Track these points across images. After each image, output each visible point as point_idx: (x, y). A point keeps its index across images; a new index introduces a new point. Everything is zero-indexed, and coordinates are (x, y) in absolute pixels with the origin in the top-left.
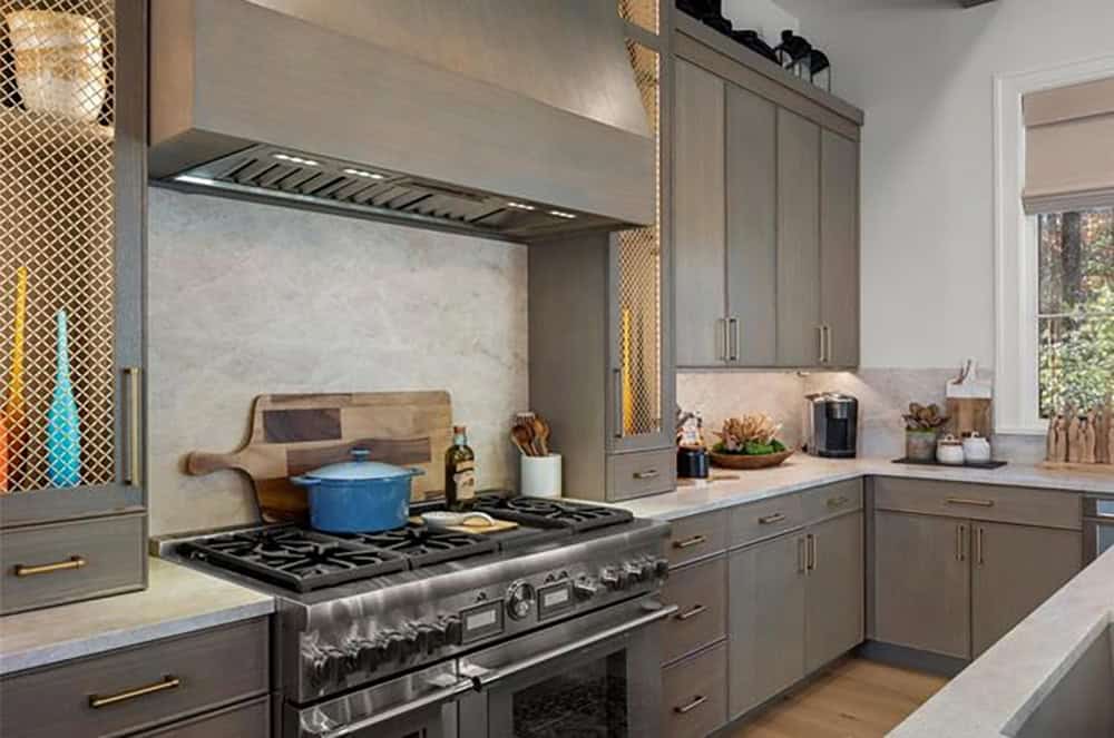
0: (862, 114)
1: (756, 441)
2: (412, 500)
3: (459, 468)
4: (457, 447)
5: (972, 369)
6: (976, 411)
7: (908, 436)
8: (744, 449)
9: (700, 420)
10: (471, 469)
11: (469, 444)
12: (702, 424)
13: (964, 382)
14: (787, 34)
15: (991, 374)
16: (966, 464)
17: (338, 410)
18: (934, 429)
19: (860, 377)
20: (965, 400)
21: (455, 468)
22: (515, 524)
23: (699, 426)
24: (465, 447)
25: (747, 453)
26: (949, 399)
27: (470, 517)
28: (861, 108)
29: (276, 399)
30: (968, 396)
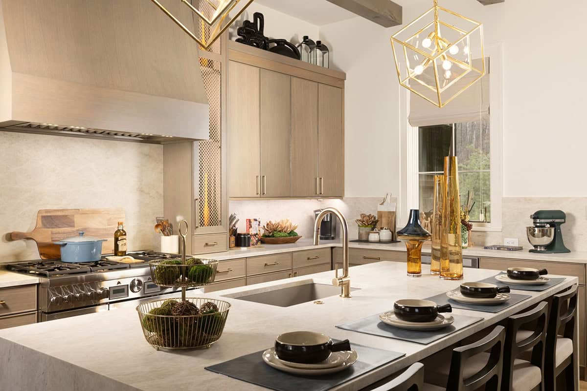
0: (345, 75)
1: (280, 231)
2: (102, 253)
3: (120, 238)
4: (119, 230)
5: (389, 197)
6: (389, 218)
7: (359, 229)
8: (273, 234)
9: (259, 222)
10: (125, 239)
11: (124, 229)
12: (261, 224)
13: (385, 203)
14: (306, 38)
15: (396, 200)
16: (380, 242)
17: (73, 216)
18: (370, 226)
19: (344, 201)
20: (385, 212)
21: (118, 238)
22: (143, 261)
23: (259, 225)
24: (123, 230)
25: (274, 237)
26: (378, 212)
27: (125, 259)
28: (345, 72)
29: (47, 211)
30: (386, 210)
